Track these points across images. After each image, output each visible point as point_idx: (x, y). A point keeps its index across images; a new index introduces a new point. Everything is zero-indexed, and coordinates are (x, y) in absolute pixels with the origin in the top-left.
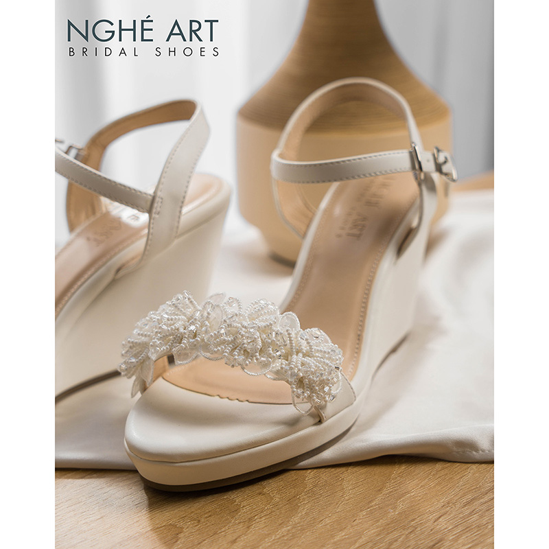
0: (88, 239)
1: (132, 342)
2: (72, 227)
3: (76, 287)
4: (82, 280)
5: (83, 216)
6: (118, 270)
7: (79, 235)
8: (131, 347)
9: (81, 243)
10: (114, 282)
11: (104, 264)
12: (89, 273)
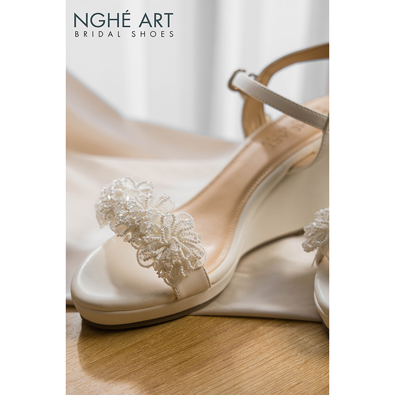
0: (263, 143)
1: (318, 228)
2: (246, 134)
3: (259, 180)
4: (264, 175)
5: (253, 125)
6: (291, 169)
7: (254, 139)
8: (316, 232)
9: (257, 146)
10: (286, 177)
11: (280, 164)
12: (269, 170)
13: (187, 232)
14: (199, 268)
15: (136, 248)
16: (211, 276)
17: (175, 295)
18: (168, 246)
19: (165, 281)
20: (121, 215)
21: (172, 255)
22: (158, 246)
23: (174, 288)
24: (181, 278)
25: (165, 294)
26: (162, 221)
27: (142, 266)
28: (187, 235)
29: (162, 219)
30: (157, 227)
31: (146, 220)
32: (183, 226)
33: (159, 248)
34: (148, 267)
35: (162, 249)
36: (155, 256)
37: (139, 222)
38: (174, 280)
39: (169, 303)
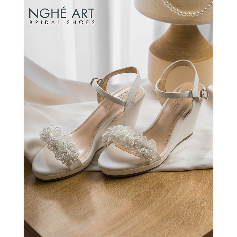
3: (102, 123)
5: (102, 98)
7: (102, 105)
9: (102, 108)
11: (110, 116)
13: (73, 147)
14: (77, 160)
15: (55, 153)
16: (82, 162)
17: (69, 169)
18: (66, 153)
19: (65, 165)
20: (49, 141)
21: (67, 156)
22: (62, 153)
23: (69, 167)
24: (71, 164)
25: (66, 169)
26: (64, 144)
27: (57, 159)
28: (73, 148)
29: (64, 143)
30: (62, 146)
31: (58, 143)
32: (71, 145)
33: (63, 153)
34: (59, 160)
35: (64, 154)
36: (62, 156)
37: (55, 144)
38: (69, 164)
39: (68, 172)
